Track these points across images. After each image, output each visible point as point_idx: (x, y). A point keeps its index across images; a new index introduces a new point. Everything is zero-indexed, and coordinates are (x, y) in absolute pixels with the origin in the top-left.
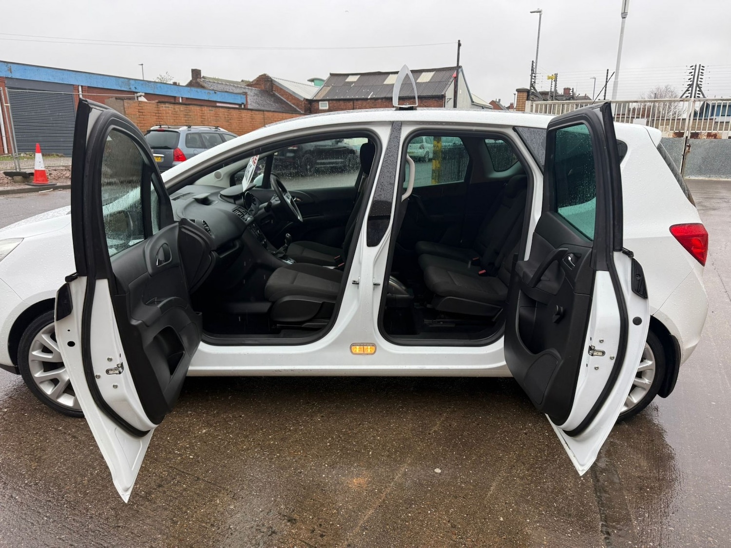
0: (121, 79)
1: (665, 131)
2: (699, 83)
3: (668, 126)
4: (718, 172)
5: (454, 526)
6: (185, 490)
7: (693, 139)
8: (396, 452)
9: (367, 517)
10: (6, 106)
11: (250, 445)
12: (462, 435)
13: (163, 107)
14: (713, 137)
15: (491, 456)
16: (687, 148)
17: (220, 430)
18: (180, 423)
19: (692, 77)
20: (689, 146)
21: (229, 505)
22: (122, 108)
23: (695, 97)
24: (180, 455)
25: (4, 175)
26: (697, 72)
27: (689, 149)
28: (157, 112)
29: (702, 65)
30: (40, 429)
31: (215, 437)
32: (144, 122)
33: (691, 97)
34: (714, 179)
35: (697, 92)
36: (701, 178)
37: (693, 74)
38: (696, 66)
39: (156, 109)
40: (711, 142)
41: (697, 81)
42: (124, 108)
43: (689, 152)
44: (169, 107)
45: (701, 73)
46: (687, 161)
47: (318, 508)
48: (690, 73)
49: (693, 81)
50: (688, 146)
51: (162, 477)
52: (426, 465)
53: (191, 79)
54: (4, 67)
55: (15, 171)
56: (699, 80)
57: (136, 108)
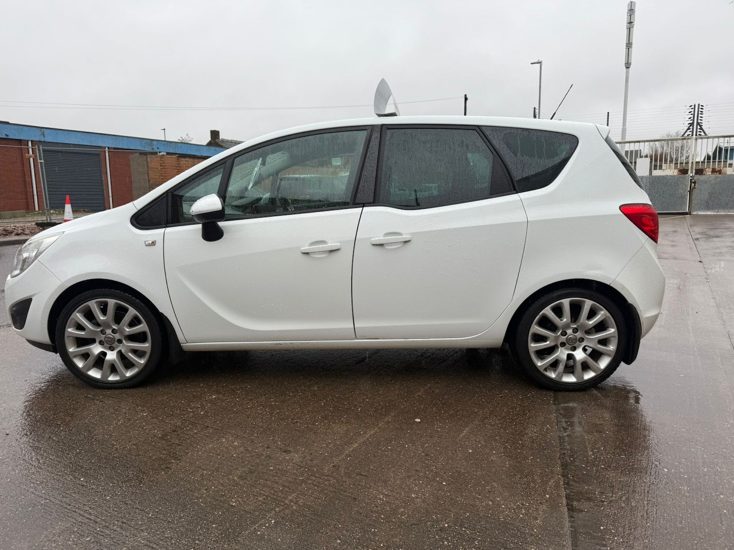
0: (145, 141)
1: (669, 169)
2: (699, 121)
3: (672, 164)
4: (725, 206)
5: (427, 455)
6: (196, 433)
7: (698, 175)
8: (382, 408)
9: (351, 449)
10: (40, 162)
11: (254, 405)
12: (442, 398)
13: (183, 161)
14: (718, 173)
15: (467, 411)
16: (693, 185)
17: (228, 396)
18: (194, 392)
19: (692, 116)
20: (695, 183)
21: (234, 442)
22: (145, 162)
23: (696, 135)
24: (192, 412)
25: (36, 226)
26: (697, 112)
27: (695, 185)
28: (177, 165)
29: (700, 105)
30: (72, 396)
31: (223, 401)
32: (164, 175)
33: (692, 135)
34: (722, 213)
35: (698, 130)
36: (709, 213)
37: (692, 113)
38: (695, 106)
39: (176, 163)
40: (716, 178)
41: (697, 119)
42: (147, 163)
43: (694, 188)
44: (188, 161)
45: (701, 112)
46: (693, 197)
47: (309, 444)
48: (689, 112)
49: (694, 120)
50: (693, 182)
51: (176, 426)
52: (408, 417)
53: (210, 139)
54: (38, 132)
55: (45, 221)
56: (699, 118)
57: (158, 162)
